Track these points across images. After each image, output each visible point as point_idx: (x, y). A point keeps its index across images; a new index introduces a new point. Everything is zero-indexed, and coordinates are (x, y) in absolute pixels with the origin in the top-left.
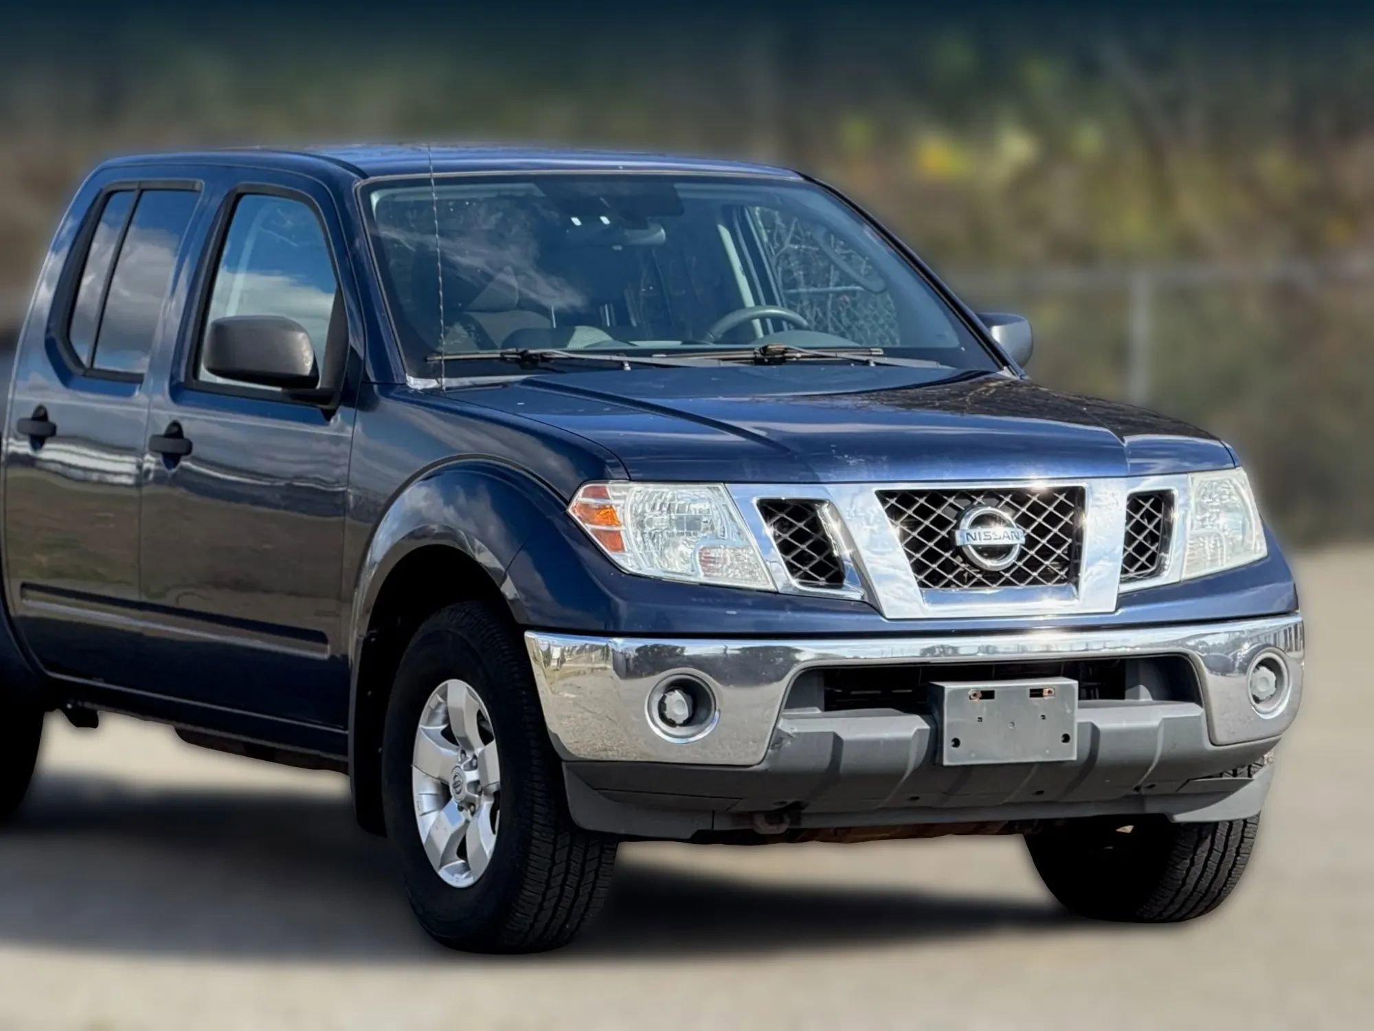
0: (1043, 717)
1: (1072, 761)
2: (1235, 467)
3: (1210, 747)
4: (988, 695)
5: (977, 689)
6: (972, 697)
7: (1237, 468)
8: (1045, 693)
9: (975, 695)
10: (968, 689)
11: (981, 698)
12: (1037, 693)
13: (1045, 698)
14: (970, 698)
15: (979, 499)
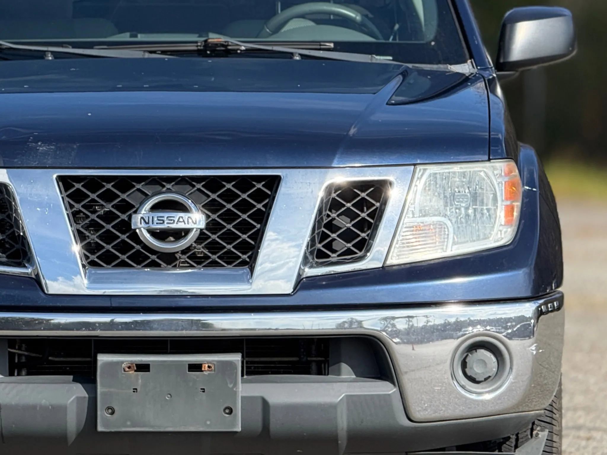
0: (203, 390)
1: (236, 432)
2: (489, 160)
3: (407, 423)
4: (143, 368)
5: (132, 363)
6: (127, 369)
7: (492, 161)
8: (205, 367)
9: (129, 367)
10: (122, 362)
11: (135, 371)
12: (196, 367)
13: (205, 373)
14: (125, 371)
15: (169, 186)
